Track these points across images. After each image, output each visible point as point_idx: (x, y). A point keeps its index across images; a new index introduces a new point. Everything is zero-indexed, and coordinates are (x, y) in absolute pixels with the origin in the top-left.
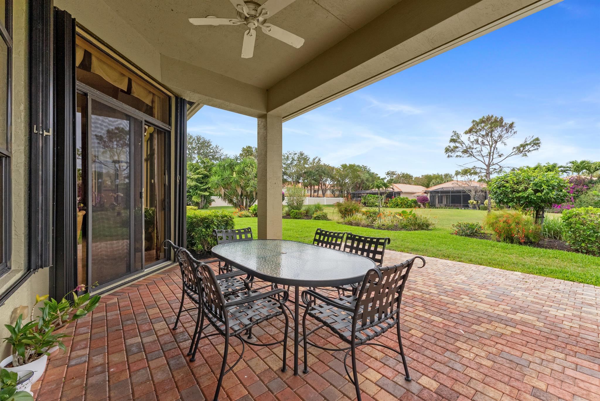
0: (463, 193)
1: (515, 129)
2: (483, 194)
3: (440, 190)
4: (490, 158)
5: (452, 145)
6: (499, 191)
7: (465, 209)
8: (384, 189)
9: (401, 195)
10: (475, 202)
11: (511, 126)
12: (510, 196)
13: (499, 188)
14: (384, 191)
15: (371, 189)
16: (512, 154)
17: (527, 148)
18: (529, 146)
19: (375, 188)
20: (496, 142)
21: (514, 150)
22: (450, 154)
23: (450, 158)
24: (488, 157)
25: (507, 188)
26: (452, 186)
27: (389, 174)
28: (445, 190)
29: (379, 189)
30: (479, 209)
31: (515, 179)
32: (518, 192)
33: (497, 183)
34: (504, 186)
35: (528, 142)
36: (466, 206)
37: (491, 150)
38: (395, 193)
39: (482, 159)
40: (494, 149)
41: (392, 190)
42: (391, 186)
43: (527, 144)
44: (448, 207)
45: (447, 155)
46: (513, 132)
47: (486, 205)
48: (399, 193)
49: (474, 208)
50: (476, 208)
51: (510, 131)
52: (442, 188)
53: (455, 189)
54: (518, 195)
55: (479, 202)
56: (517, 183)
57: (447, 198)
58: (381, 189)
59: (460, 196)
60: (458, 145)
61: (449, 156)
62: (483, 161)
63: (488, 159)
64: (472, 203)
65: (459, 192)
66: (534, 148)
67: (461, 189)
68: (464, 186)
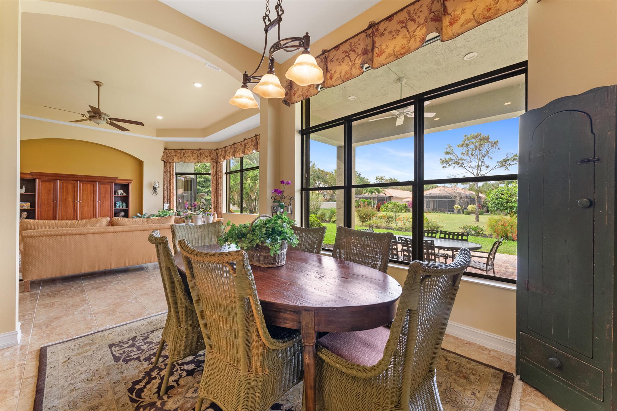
0: (449, 199)
1: (499, 146)
2: (467, 200)
3: (428, 195)
4: (478, 170)
5: (448, 157)
6: (497, 202)
7: (451, 213)
8: (377, 193)
9: (392, 200)
10: (459, 207)
11: (496, 143)
12: (506, 205)
13: (497, 199)
14: (377, 196)
15: (364, 193)
16: (496, 167)
17: (508, 162)
18: (510, 161)
19: (368, 192)
20: (484, 156)
21: (498, 164)
22: (445, 165)
23: (445, 169)
24: (477, 168)
25: (504, 199)
26: (440, 192)
27: (378, 179)
28: (432, 195)
29: (372, 194)
30: (463, 213)
31: (509, 193)
32: (512, 202)
33: (495, 195)
34: (501, 198)
35: (509, 158)
36: (452, 211)
37: (479, 163)
38: (386, 197)
39: (471, 171)
40: (482, 163)
41: (384, 195)
42: (383, 192)
43: (508, 160)
44: (435, 211)
45: (443, 165)
46: (497, 147)
47: (469, 210)
48: (390, 198)
49: (459, 212)
50: (460, 212)
51: (495, 147)
52: (430, 194)
53: (442, 195)
54: (511, 205)
55: (463, 207)
56: (511, 196)
57: (434, 203)
58: (374, 194)
59: (446, 201)
60: (452, 157)
61: (443, 167)
62: (472, 172)
63: (476, 171)
64: (457, 208)
65: (445, 197)
66: (514, 163)
67: (448, 195)
68: (450, 192)
